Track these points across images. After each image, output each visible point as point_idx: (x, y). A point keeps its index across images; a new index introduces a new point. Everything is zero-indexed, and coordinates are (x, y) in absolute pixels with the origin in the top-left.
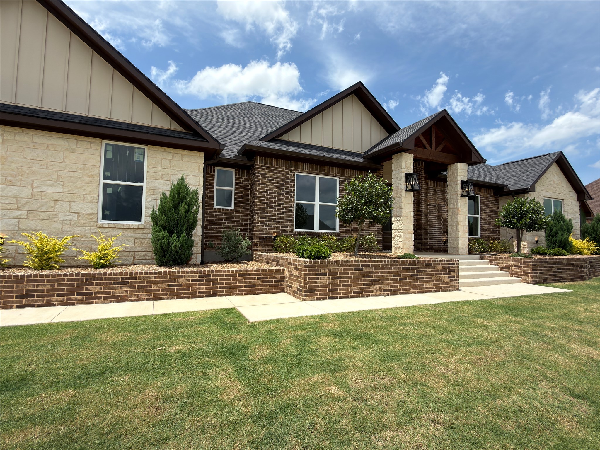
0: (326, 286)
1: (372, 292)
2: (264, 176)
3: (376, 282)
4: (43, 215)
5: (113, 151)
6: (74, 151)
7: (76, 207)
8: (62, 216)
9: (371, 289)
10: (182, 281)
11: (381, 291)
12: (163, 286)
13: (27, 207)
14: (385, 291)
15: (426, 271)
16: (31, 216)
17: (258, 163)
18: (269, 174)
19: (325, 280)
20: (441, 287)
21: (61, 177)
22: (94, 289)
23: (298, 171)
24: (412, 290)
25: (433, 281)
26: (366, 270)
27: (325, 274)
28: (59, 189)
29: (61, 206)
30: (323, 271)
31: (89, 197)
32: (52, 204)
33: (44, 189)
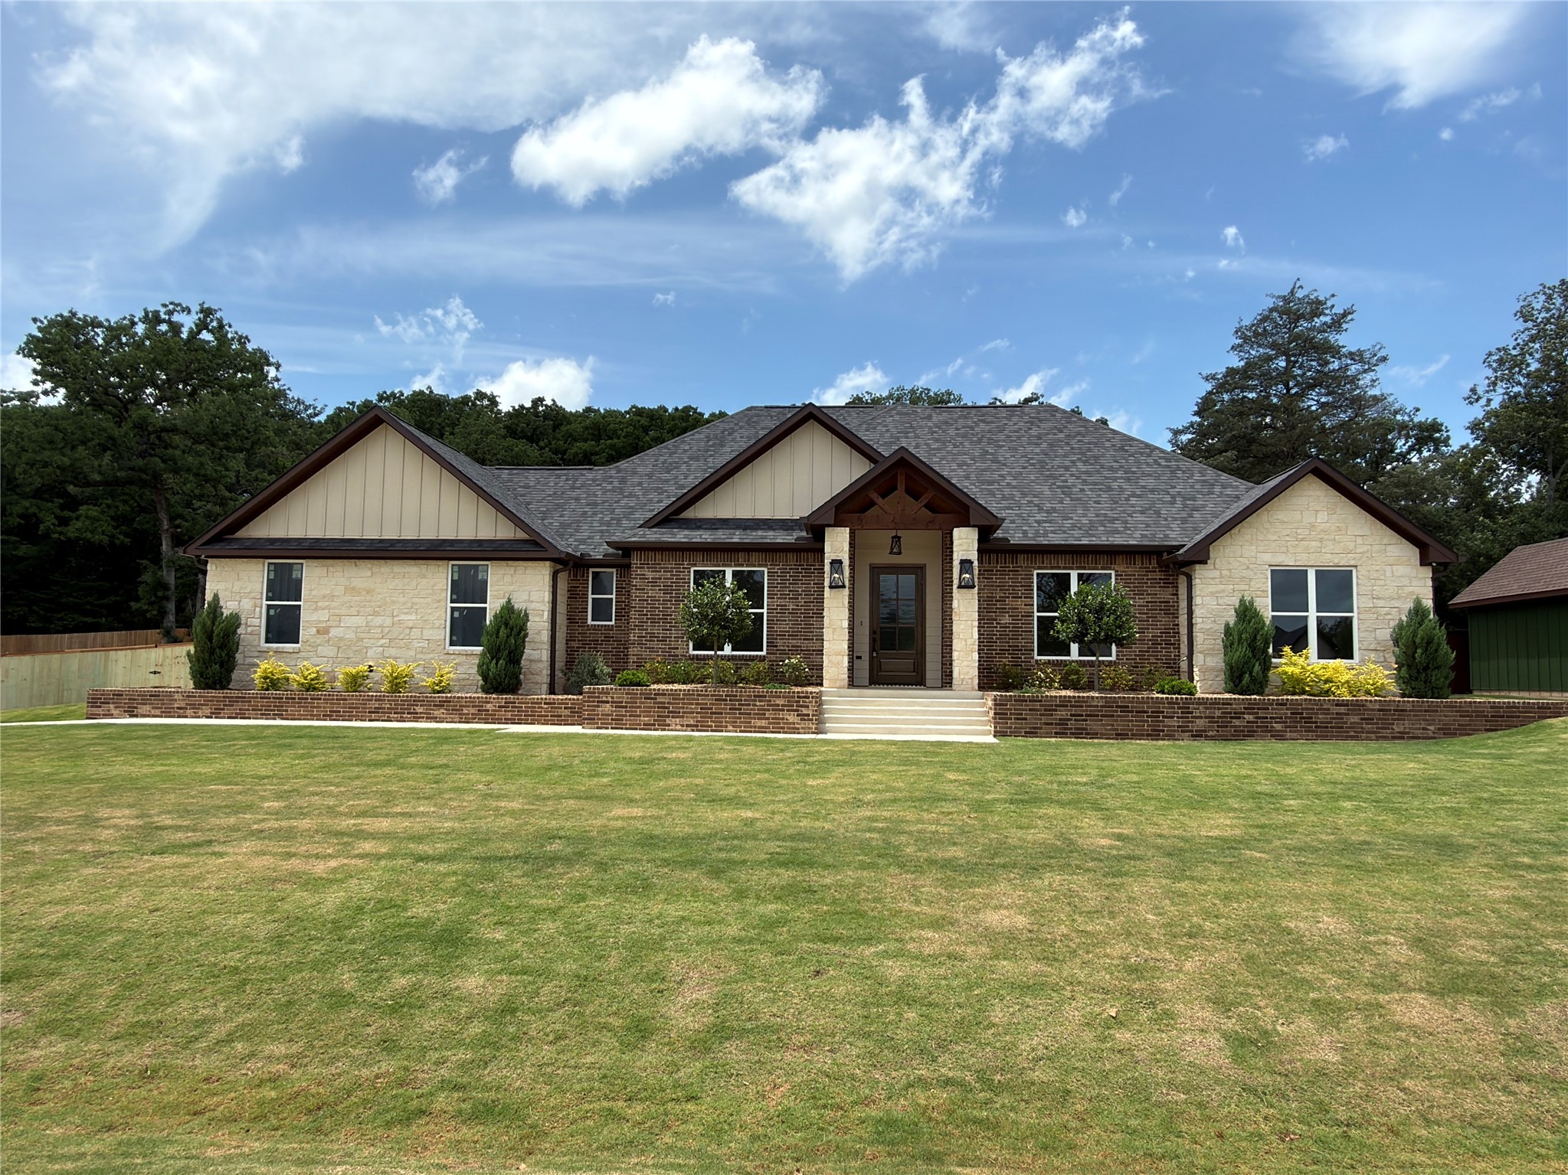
0: (608, 715)
1: (669, 725)
2: (643, 577)
3: (675, 714)
4: (401, 642)
5: (459, 571)
6: (425, 577)
7: (427, 634)
8: (416, 644)
9: (668, 722)
10: (489, 706)
11: (682, 726)
12: (473, 710)
13: (389, 636)
14: (687, 726)
15: (755, 705)
16: (392, 644)
17: (635, 561)
18: (650, 575)
19: (607, 708)
20: (783, 728)
21: (416, 604)
22: (419, 709)
23: (695, 565)
24: (731, 728)
25: (768, 719)
26: (660, 699)
27: (608, 702)
28: (413, 617)
29: (415, 633)
30: (604, 699)
31: (437, 623)
32: (407, 631)
33: (403, 617)
